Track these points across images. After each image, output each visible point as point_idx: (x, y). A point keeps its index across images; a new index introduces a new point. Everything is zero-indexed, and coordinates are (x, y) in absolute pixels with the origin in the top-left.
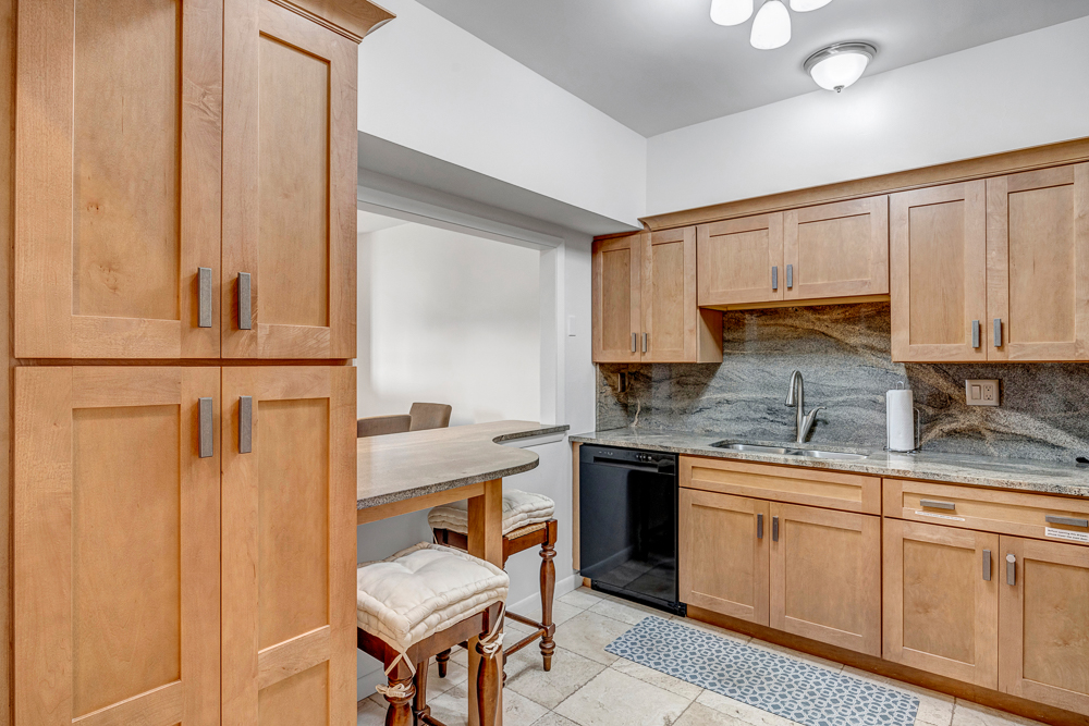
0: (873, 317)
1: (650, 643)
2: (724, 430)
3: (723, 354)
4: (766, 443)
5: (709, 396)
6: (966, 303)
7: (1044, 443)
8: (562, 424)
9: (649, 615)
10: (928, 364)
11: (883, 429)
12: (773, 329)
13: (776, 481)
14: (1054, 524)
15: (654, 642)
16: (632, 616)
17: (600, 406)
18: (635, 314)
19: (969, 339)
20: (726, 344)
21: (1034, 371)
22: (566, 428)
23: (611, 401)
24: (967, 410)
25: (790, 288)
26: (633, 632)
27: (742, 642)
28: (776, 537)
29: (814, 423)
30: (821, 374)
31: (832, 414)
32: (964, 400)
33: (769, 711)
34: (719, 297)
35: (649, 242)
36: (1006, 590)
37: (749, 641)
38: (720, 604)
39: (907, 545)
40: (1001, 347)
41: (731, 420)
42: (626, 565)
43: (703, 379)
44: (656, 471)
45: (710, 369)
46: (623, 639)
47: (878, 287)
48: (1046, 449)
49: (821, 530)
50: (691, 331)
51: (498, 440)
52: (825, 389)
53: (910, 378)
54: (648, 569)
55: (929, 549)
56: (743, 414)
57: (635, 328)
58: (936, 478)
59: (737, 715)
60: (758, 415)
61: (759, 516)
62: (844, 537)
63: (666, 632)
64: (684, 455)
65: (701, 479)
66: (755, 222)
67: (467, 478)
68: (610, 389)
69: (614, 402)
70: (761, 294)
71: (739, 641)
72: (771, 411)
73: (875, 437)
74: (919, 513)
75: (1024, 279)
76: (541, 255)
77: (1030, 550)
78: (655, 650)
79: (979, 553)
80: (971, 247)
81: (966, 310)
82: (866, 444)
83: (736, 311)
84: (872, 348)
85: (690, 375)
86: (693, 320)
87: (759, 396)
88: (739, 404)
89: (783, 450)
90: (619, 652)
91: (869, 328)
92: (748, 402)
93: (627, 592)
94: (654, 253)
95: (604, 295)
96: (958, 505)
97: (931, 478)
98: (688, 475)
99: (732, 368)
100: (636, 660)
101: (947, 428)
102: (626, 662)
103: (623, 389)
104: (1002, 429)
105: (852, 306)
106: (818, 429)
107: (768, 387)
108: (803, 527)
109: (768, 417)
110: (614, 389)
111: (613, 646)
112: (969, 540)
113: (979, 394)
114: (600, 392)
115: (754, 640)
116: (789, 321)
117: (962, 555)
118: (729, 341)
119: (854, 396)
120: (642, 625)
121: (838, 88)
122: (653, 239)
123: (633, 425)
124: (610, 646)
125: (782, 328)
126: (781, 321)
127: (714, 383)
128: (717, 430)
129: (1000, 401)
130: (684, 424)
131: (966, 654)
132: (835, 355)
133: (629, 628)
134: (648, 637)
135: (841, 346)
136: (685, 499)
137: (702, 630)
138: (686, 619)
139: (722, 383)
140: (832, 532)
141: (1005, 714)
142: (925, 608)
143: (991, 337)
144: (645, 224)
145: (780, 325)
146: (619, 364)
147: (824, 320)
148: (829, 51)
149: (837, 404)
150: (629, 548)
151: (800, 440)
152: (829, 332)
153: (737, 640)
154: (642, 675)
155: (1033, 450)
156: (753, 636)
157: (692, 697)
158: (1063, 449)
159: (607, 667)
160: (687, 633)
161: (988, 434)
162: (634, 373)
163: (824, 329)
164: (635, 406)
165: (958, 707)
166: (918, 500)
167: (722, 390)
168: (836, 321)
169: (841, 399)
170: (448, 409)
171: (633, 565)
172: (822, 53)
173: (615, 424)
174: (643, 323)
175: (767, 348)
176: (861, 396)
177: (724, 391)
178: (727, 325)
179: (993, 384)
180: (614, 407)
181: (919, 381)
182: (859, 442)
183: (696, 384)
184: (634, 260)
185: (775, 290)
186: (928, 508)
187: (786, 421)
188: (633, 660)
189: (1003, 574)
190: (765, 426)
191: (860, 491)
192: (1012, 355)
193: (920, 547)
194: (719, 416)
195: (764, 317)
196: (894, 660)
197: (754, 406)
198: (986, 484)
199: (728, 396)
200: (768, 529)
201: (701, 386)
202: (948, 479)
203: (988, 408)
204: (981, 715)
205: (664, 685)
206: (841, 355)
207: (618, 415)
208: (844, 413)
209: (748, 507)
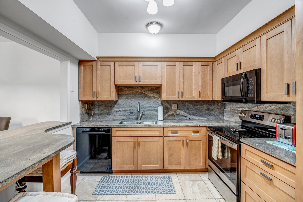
0: (154, 90)
1: (106, 186)
2: (119, 119)
3: (119, 98)
4: (131, 121)
5: (114, 109)
6: (176, 88)
7: (184, 116)
8: (69, 121)
9: (102, 176)
10: (165, 101)
11: (157, 116)
12: (132, 92)
13: (139, 131)
14: (194, 132)
15: (107, 185)
16: (97, 178)
17: (81, 114)
18: (94, 85)
19: (177, 95)
20: (119, 95)
21: (183, 102)
22: (71, 122)
23: (84, 112)
24: (172, 110)
25: (140, 81)
26: (99, 184)
27: (130, 176)
28: (139, 146)
29: (142, 115)
30: (143, 103)
31: (146, 113)
32: (172, 108)
33: (145, 194)
34: (121, 82)
35: (99, 64)
36: (186, 148)
37: (132, 175)
38: (124, 167)
39: (169, 142)
40: (182, 97)
41: (121, 116)
42: (89, 161)
43: (113, 105)
44: (104, 133)
45: (115, 102)
46: (97, 188)
47: (159, 83)
48: (184, 117)
49: (150, 142)
50: (113, 91)
51: (47, 131)
52: (144, 107)
53: (162, 104)
54: (96, 161)
55: (173, 142)
56: (124, 114)
57: (94, 90)
58: (174, 126)
59: (138, 199)
60: (128, 114)
61: (135, 141)
62: (155, 143)
63: (109, 180)
64: (113, 127)
65: (118, 134)
66: (131, 63)
67: (48, 156)
68: (84, 109)
69: (85, 112)
70: (132, 82)
71: (129, 175)
72: (131, 113)
73: (155, 118)
74: (171, 134)
75: (186, 83)
76: (60, 63)
77: (190, 138)
78: (109, 188)
79: (182, 141)
80: (177, 76)
81: (176, 89)
82: (153, 119)
83: (122, 87)
84: (154, 97)
85: (109, 104)
86: (113, 89)
87: (128, 109)
88: (123, 111)
89: (136, 123)
90: (97, 193)
91: (153, 92)
92: (125, 111)
93: (92, 171)
94: (101, 68)
95: (83, 79)
96: (178, 131)
97: (173, 126)
98: (114, 133)
99: (120, 101)
100: (104, 194)
101: (168, 114)
102: (101, 196)
103: (88, 109)
104: (178, 114)
105: (150, 87)
106: (143, 116)
107: (131, 107)
108: (146, 142)
109: (131, 114)
110: (85, 109)
111: (95, 192)
112: (179, 139)
113: (174, 107)
114: (81, 110)
115: (133, 174)
116: (136, 90)
117: (178, 142)
118: (120, 95)
119: (150, 108)
120: (101, 181)
121: (154, 33)
122: (101, 64)
123: (91, 119)
124: (94, 192)
125: (134, 92)
126: (134, 90)
127: (116, 106)
128: (117, 119)
129: (177, 108)
130: (107, 118)
131: (179, 163)
132: (146, 98)
133: (98, 183)
134: (105, 184)
135: (147, 96)
136: (113, 140)
137: (119, 176)
138: (113, 174)
139: (118, 106)
140: (152, 142)
141: (185, 173)
142: (172, 155)
143: (180, 95)
144: (98, 58)
145: (134, 91)
146: (86, 101)
147: (144, 90)
148: (153, 23)
149: (147, 110)
150: (90, 156)
151: (139, 120)
152: (145, 93)
153: (129, 176)
154: (108, 199)
155: (183, 118)
156: (132, 173)
157: (125, 199)
158: (187, 117)
159: (95, 201)
160: (115, 178)
161: (175, 115)
162: (91, 104)
163: (144, 92)
164: (91, 113)
165: (177, 175)
166: (170, 131)
167: (118, 108)
168: (147, 90)
169: (148, 109)
170: (9, 119)
171: (92, 161)
172: (151, 23)
173: (86, 119)
174: (97, 88)
175: (130, 97)
176: (152, 108)
177: (119, 108)
178: (120, 90)
179: (176, 105)
180: (85, 114)
181: (163, 104)
182: (152, 119)
183: (111, 106)
184: (94, 69)
185: (136, 82)
186: (172, 133)
187: (135, 115)
188: (103, 194)
189: (185, 144)
190: (130, 116)
191: (159, 131)
192: (184, 99)
193: (171, 142)
194: (117, 115)
195: (129, 89)
196: (166, 169)
197: (127, 112)
198: (183, 126)
199: (120, 109)
200: (137, 144)
201: (112, 107)
202: (176, 126)
203: (175, 110)
204: (181, 175)
205: (116, 199)
206: (148, 99)
207: (86, 117)
208: (148, 112)
209: (132, 139)
